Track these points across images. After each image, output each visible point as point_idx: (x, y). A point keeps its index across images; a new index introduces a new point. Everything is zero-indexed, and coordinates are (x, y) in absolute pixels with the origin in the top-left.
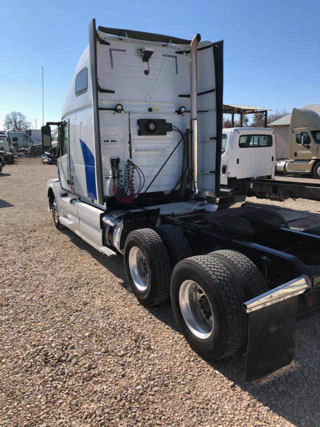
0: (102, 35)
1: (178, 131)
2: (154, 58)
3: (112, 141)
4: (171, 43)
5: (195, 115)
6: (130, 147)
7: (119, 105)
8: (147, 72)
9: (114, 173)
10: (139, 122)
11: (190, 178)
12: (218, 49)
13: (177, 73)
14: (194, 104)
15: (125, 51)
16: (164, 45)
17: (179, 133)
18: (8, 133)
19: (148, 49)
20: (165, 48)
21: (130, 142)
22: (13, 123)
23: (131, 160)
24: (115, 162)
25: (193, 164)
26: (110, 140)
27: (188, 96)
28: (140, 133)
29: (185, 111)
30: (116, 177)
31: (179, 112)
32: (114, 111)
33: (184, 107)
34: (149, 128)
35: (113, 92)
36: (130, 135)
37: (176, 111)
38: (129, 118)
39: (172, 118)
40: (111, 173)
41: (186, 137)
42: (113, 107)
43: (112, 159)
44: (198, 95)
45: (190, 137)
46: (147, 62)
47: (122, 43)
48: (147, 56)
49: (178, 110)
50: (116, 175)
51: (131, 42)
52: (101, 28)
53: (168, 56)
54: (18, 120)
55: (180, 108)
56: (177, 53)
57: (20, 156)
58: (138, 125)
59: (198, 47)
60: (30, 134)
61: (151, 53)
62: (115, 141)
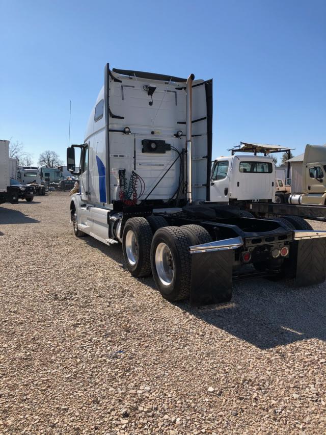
0: (116, 75)
1: (176, 151)
2: (157, 92)
3: (120, 156)
4: (172, 81)
5: (189, 137)
6: (135, 161)
7: (127, 128)
8: (151, 104)
9: (121, 181)
10: (143, 142)
11: (185, 189)
12: (208, 85)
13: (176, 105)
14: (189, 129)
15: (133, 87)
16: (166, 83)
17: (177, 152)
18: (41, 169)
19: (152, 85)
20: (167, 85)
21: (135, 157)
22: (47, 162)
23: (135, 171)
24: (122, 173)
25: (187, 177)
26: (119, 155)
27: (184, 123)
28: (143, 151)
29: (182, 135)
30: (123, 185)
31: (177, 136)
32: (122, 133)
33: (181, 131)
34: (151, 148)
35: (123, 118)
36: (135, 151)
37: (175, 135)
38: (135, 139)
39: (170, 140)
40: (118, 182)
41: (182, 155)
42: (122, 130)
43: (120, 171)
44: (193, 122)
45: (185, 156)
46: (152, 95)
47: (131, 80)
48: (151, 91)
49: (176, 134)
50: (123, 184)
51: (138, 80)
52: (115, 70)
53: (168, 91)
54: (51, 159)
55: (178, 133)
56: (176, 89)
57: (50, 190)
58: (142, 144)
59: (193, 85)
60: (62, 170)
61: (154, 89)
62: (123, 156)
